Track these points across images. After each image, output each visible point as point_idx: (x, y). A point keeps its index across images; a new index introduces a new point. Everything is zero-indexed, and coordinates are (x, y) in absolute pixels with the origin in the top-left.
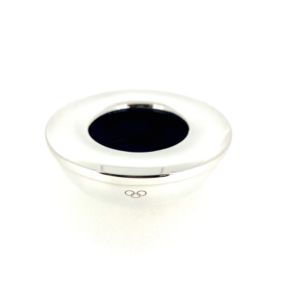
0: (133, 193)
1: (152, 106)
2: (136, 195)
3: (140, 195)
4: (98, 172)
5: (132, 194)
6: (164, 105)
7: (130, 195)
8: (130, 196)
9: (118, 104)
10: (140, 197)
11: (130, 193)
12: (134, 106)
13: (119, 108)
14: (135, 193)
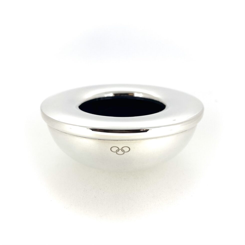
1: (133, 94)
5: (117, 150)
8: (115, 153)
9: (106, 93)
11: (115, 149)
12: (119, 95)
13: (106, 96)
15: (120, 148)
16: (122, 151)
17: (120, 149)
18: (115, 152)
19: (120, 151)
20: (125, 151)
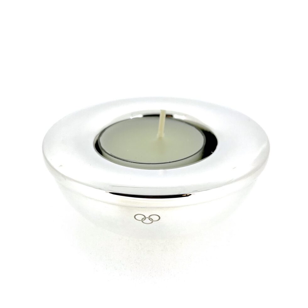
0: (144, 217)
2: (147, 221)
3: (152, 221)
4: (108, 192)
6: (186, 115)
7: (141, 220)
10: (152, 222)
11: (140, 217)
14: (146, 217)
15: (147, 216)
16: (149, 219)
20: (154, 220)
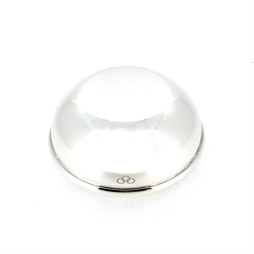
15: (126, 183)
16: (124, 180)
17: (126, 181)
18: (131, 179)
19: (126, 180)
20: (121, 180)
